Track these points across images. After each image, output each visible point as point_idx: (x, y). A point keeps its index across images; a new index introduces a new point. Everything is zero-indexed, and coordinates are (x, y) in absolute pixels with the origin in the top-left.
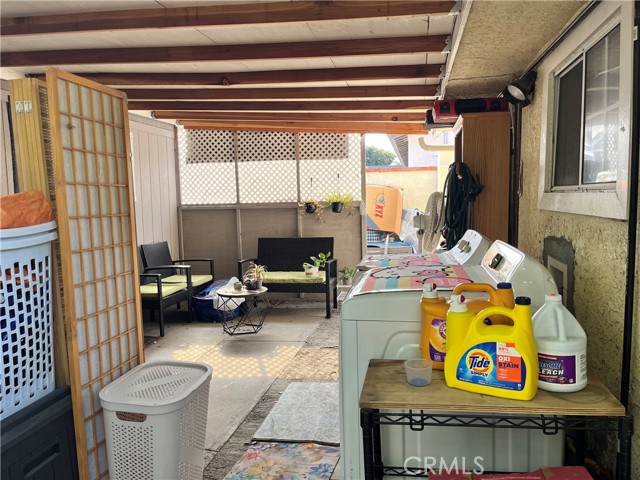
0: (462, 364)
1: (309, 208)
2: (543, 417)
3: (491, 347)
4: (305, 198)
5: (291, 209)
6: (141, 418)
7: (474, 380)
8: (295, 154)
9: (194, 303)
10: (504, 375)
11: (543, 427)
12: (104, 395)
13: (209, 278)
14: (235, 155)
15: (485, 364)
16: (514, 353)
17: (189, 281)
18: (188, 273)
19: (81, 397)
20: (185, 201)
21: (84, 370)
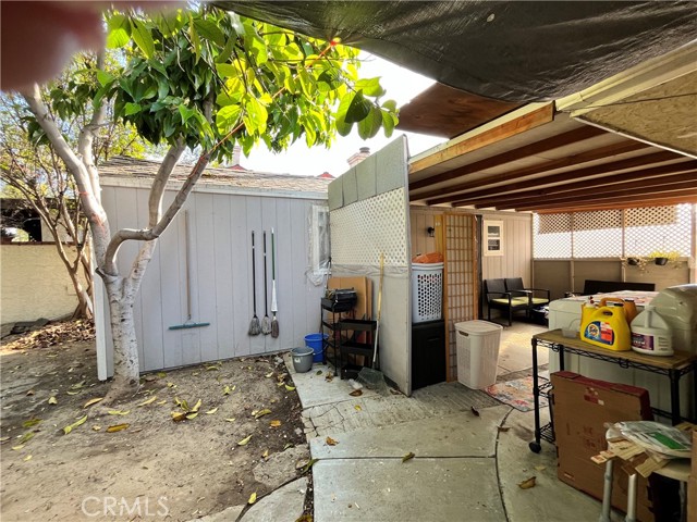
0: (586, 331)
1: (631, 262)
2: (620, 359)
3: (598, 323)
4: (628, 255)
5: (617, 262)
6: (467, 335)
7: (591, 338)
8: (621, 224)
9: (533, 313)
10: (603, 337)
11: (620, 364)
12: (456, 325)
13: (547, 301)
14: (571, 227)
15: (595, 331)
16: (609, 327)
17: (530, 300)
18: (530, 296)
19: (448, 323)
20: (536, 256)
21: (450, 314)
